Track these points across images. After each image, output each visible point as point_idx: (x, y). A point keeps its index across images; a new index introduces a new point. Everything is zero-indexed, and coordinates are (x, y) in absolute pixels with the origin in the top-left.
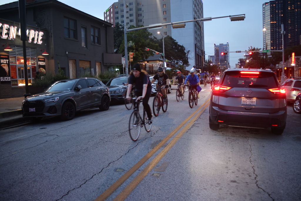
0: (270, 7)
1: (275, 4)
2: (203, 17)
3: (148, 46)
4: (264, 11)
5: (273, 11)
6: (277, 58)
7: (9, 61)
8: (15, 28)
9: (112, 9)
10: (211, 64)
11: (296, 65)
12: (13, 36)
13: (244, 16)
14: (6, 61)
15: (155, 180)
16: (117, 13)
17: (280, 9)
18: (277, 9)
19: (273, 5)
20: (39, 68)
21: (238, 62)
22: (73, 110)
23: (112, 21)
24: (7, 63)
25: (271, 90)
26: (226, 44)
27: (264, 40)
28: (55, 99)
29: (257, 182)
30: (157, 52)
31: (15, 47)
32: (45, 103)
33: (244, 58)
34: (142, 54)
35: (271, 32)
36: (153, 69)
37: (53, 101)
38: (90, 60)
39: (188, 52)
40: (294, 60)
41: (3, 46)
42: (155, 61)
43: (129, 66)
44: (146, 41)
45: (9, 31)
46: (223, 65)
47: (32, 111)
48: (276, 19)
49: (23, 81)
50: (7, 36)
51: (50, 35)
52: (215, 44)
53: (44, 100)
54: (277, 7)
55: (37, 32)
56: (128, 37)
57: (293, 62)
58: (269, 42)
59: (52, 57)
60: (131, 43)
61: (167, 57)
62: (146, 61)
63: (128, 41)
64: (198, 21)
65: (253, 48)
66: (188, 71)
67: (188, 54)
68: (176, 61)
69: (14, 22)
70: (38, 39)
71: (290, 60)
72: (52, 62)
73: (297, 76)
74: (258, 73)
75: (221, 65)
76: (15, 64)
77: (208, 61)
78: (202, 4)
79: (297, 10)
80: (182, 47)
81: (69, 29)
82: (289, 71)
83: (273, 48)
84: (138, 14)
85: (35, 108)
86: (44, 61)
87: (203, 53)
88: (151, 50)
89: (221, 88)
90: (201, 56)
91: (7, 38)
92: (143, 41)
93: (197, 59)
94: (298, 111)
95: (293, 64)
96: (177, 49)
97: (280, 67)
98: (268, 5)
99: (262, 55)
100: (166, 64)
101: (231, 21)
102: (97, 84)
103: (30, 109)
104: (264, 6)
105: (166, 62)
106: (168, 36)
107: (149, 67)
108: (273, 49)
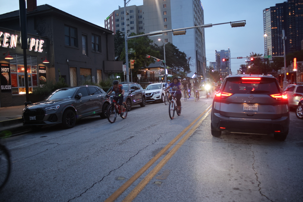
0: (271, 13)
1: (276, 10)
2: (204, 24)
3: (149, 53)
4: (264, 17)
5: (274, 17)
6: (278, 64)
7: (9, 70)
8: (15, 36)
9: (112, 17)
10: (213, 71)
11: (298, 70)
12: (14, 45)
13: (244, 22)
14: (7, 70)
15: (157, 188)
16: (118, 20)
17: (280, 15)
18: (278, 15)
19: (273, 11)
20: (40, 77)
21: (240, 68)
22: (73, 118)
23: (113, 29)
24: (8, 71)
25: (273, 96)
26: (228, 50)
27: (266, 45)
28: (55, 107)
29: (260, 189)
30: (158, 59)
31: (15, 55)
32: (46, 111)
33: (246, 64)
34: (143, 62)
35: (272, 37)
36: (154, 76)
37: (54, 109)
38: (91, 68)
39: (189, 59)
40: (296, 65)
41: (4, 54)
42: (156, 68)
43: (130, 73)
44: (147, 48)
45: (10, 39)
46: (224, 71)
47: (32, 119)
48: (277, 25)
49: (23, 90)
50: (8, 44)
51: (51, 43)
52: (216, 51)
53: (44, 108)
54: (278, 13)
55: (38, 40)
56: (129, 44)
57: (295, 68)
58: (270, 48)
59: (53, 65)
60: (132, 51)
61: (169, 64)
62: (147, 68)
63: (129, 48)
64: (198, 27)
65: (254, 54)
66: (190, 78)
67: (189, 61)
68: (177, 68)
69: (15, 31)
70: (38, 47)
71: (292, 65)
72: (53, 70)
73: (300, 81)
74: (260, 79)
75: (223, 71)
76: (16, 73)
77: (210, 67)
78: (203, 10)
79: (298, 16)
80: (183, 54)
81: (69, 37)
82: (291, 76)
83: (275, 53)
84: (139, 22)
85: (35, 117)
86: (45, 69)
87: (205, 59)
88: (152, 58)
89: (223, 95)
90: (202, 63)
91: (8, 47)
92: (144, 48)
93: (198, 65)
94: (301, 117)
95: (295, 70)
96: (178, 56)
97: (282, 73)
98: (269, 11)
99: (263, 61)
100: (168, 71)
101: (232, 27)
102: (98, 91)
103: (30, 117)
104: (265, 12)
105: (167, 69)
106: (169, 43)
107: (150, 75)
108: (275, 55)
